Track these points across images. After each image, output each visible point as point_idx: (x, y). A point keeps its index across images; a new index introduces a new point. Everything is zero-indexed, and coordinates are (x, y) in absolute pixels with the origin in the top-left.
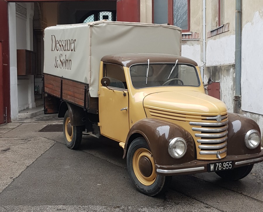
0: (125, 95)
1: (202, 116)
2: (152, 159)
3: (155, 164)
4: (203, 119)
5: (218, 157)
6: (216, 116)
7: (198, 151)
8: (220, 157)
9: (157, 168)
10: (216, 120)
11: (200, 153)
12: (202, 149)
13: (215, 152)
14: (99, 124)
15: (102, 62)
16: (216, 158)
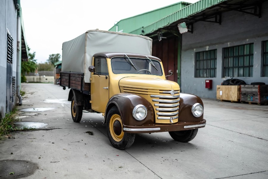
0: (106, 78)
1: (160, 90)
2: (120, 121)
3: (122, 124)
4: (160, 93)
5: (170, 121)
6: (170, 91)
7: (156, 116)
8: (172, 122)
9: (124, 127)
10: (170, 93)
11: (157, 118)
12: (159, 116)
13: (169, 118)
14: (91, 102)
15: (94, 57)
16: (169, 123)
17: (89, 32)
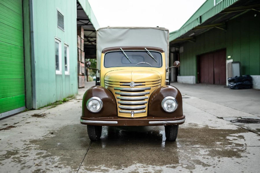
0: (99, 72)
1: (120, 82)
8: (133, 116)
10: (129, 85)
17: (100, 30)
